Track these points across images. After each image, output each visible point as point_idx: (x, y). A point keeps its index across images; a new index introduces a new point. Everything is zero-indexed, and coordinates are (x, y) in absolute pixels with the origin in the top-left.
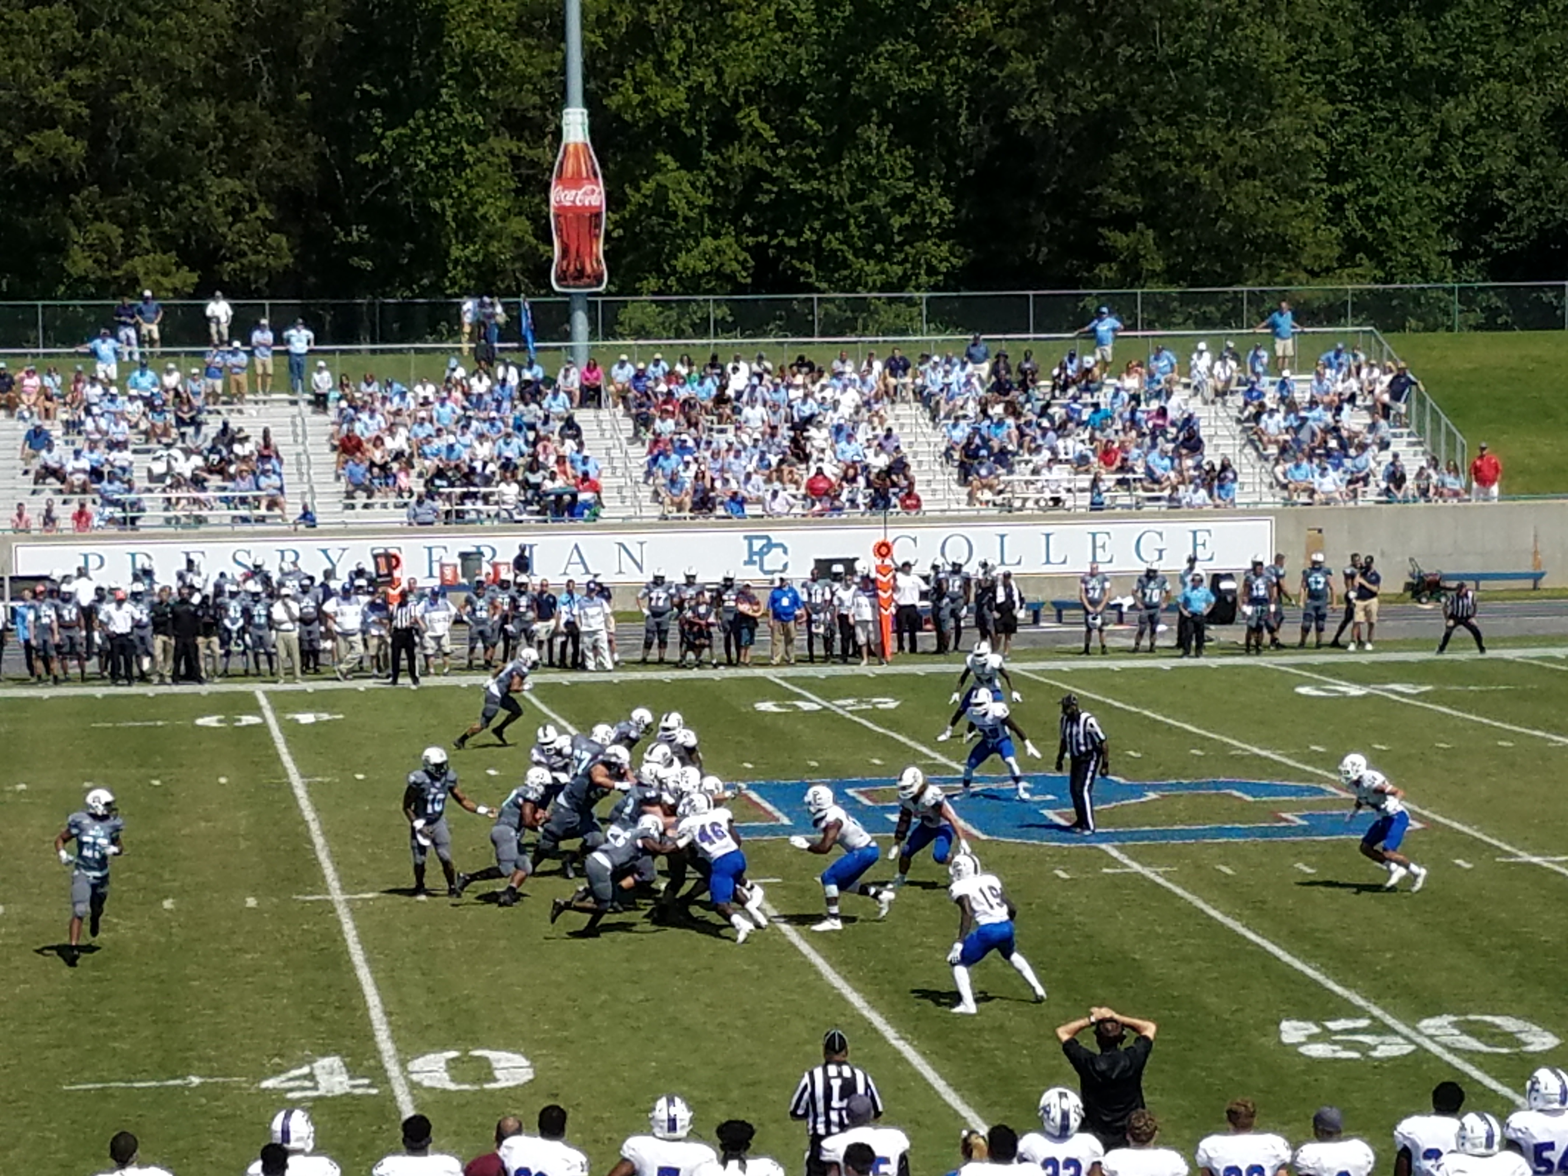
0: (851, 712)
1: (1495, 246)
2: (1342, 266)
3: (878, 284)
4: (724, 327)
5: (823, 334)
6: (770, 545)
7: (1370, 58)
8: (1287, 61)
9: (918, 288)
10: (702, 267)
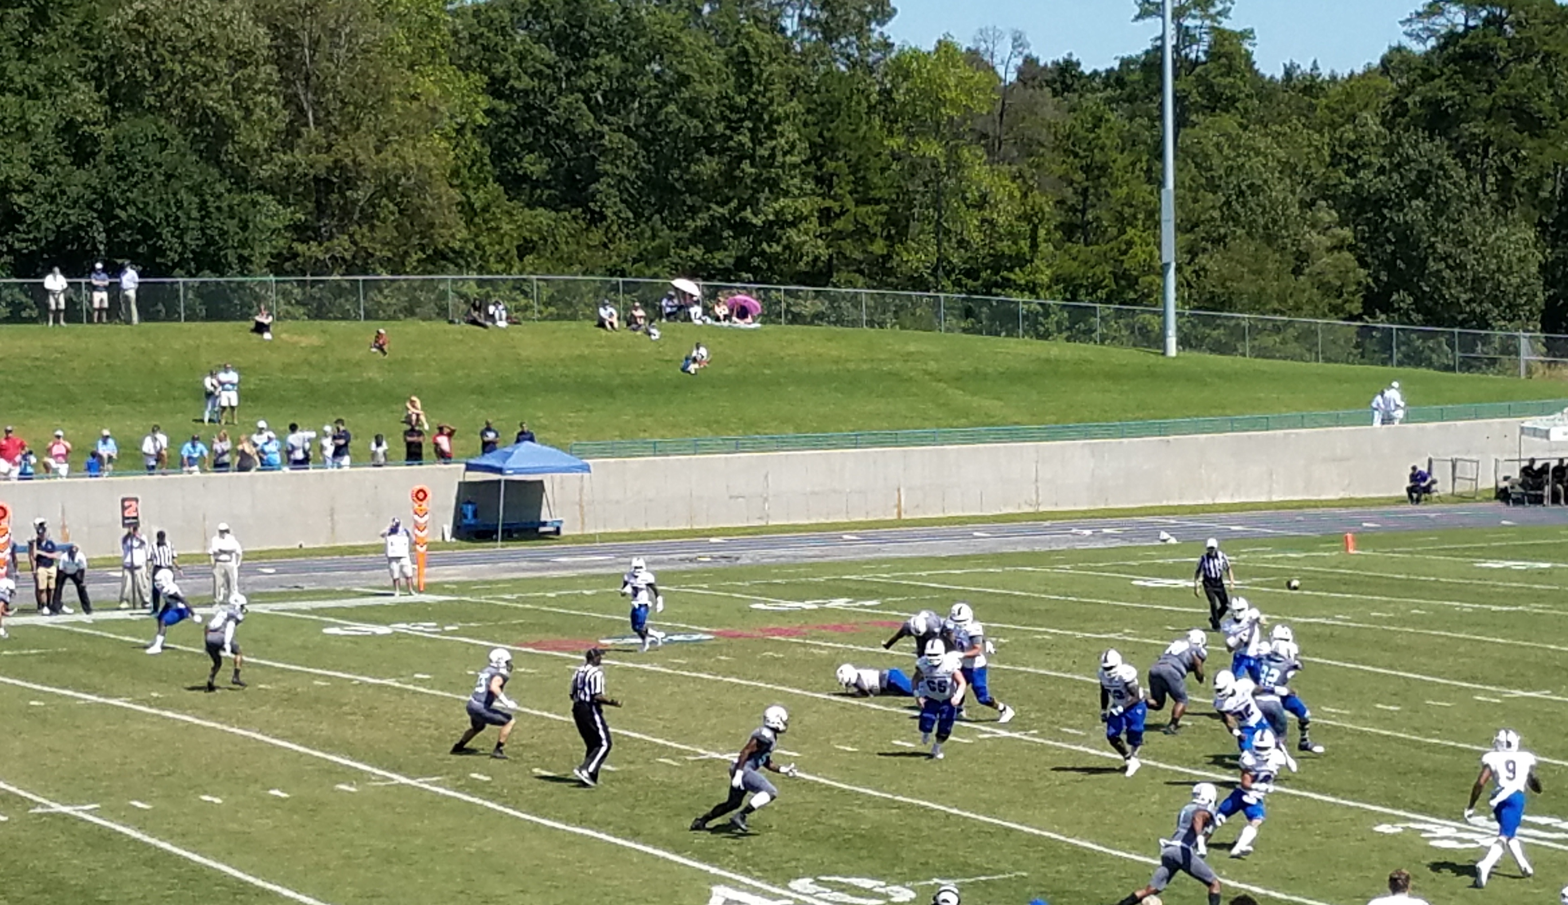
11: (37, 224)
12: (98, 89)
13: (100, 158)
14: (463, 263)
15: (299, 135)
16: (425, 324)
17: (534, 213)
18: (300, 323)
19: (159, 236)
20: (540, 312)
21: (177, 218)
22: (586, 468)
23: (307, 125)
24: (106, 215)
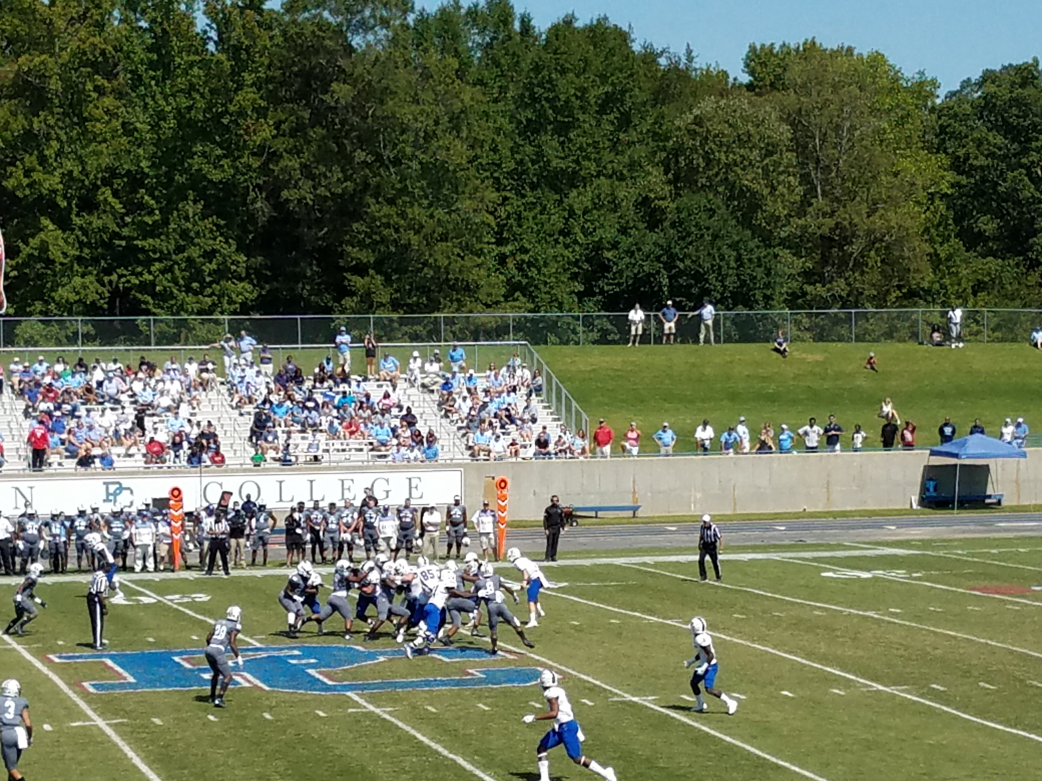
0: (176, 604)
1: (606, 288)
2: (506, 301)
3: (195, 310)
4: (88, 338)
5: (157, 344)
6: (121, 488)
7: (521, 162)
8: (469, 162)
9: (222, 313)
10: (73, 297)
11: (621, 272)
12: (666, 173)
13: (666, 224)
14: (930, 299)
15: (811, 205)
16: (901, 346)
17: (985, 261)
18: (806, 345)
19: (707, 280)
20: (989, 336)
21: (720, 267)
22: (1024, 455)
23: (816, 197)
24: (669, 267)
